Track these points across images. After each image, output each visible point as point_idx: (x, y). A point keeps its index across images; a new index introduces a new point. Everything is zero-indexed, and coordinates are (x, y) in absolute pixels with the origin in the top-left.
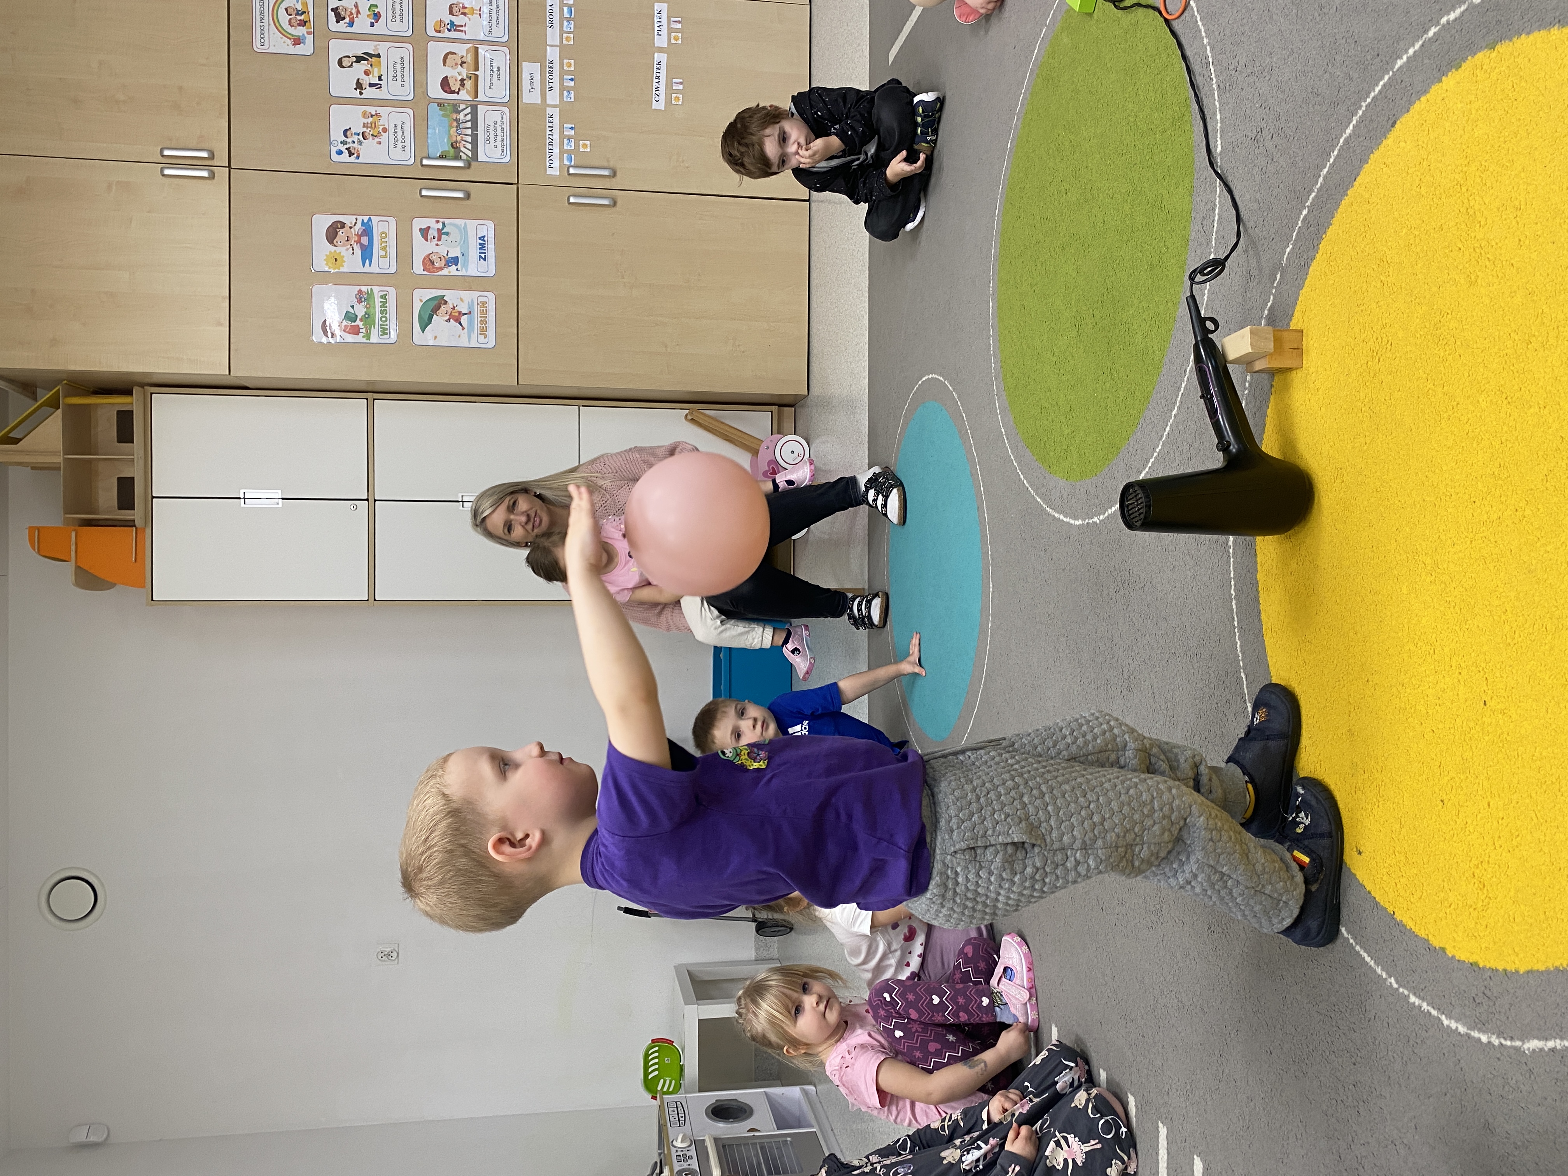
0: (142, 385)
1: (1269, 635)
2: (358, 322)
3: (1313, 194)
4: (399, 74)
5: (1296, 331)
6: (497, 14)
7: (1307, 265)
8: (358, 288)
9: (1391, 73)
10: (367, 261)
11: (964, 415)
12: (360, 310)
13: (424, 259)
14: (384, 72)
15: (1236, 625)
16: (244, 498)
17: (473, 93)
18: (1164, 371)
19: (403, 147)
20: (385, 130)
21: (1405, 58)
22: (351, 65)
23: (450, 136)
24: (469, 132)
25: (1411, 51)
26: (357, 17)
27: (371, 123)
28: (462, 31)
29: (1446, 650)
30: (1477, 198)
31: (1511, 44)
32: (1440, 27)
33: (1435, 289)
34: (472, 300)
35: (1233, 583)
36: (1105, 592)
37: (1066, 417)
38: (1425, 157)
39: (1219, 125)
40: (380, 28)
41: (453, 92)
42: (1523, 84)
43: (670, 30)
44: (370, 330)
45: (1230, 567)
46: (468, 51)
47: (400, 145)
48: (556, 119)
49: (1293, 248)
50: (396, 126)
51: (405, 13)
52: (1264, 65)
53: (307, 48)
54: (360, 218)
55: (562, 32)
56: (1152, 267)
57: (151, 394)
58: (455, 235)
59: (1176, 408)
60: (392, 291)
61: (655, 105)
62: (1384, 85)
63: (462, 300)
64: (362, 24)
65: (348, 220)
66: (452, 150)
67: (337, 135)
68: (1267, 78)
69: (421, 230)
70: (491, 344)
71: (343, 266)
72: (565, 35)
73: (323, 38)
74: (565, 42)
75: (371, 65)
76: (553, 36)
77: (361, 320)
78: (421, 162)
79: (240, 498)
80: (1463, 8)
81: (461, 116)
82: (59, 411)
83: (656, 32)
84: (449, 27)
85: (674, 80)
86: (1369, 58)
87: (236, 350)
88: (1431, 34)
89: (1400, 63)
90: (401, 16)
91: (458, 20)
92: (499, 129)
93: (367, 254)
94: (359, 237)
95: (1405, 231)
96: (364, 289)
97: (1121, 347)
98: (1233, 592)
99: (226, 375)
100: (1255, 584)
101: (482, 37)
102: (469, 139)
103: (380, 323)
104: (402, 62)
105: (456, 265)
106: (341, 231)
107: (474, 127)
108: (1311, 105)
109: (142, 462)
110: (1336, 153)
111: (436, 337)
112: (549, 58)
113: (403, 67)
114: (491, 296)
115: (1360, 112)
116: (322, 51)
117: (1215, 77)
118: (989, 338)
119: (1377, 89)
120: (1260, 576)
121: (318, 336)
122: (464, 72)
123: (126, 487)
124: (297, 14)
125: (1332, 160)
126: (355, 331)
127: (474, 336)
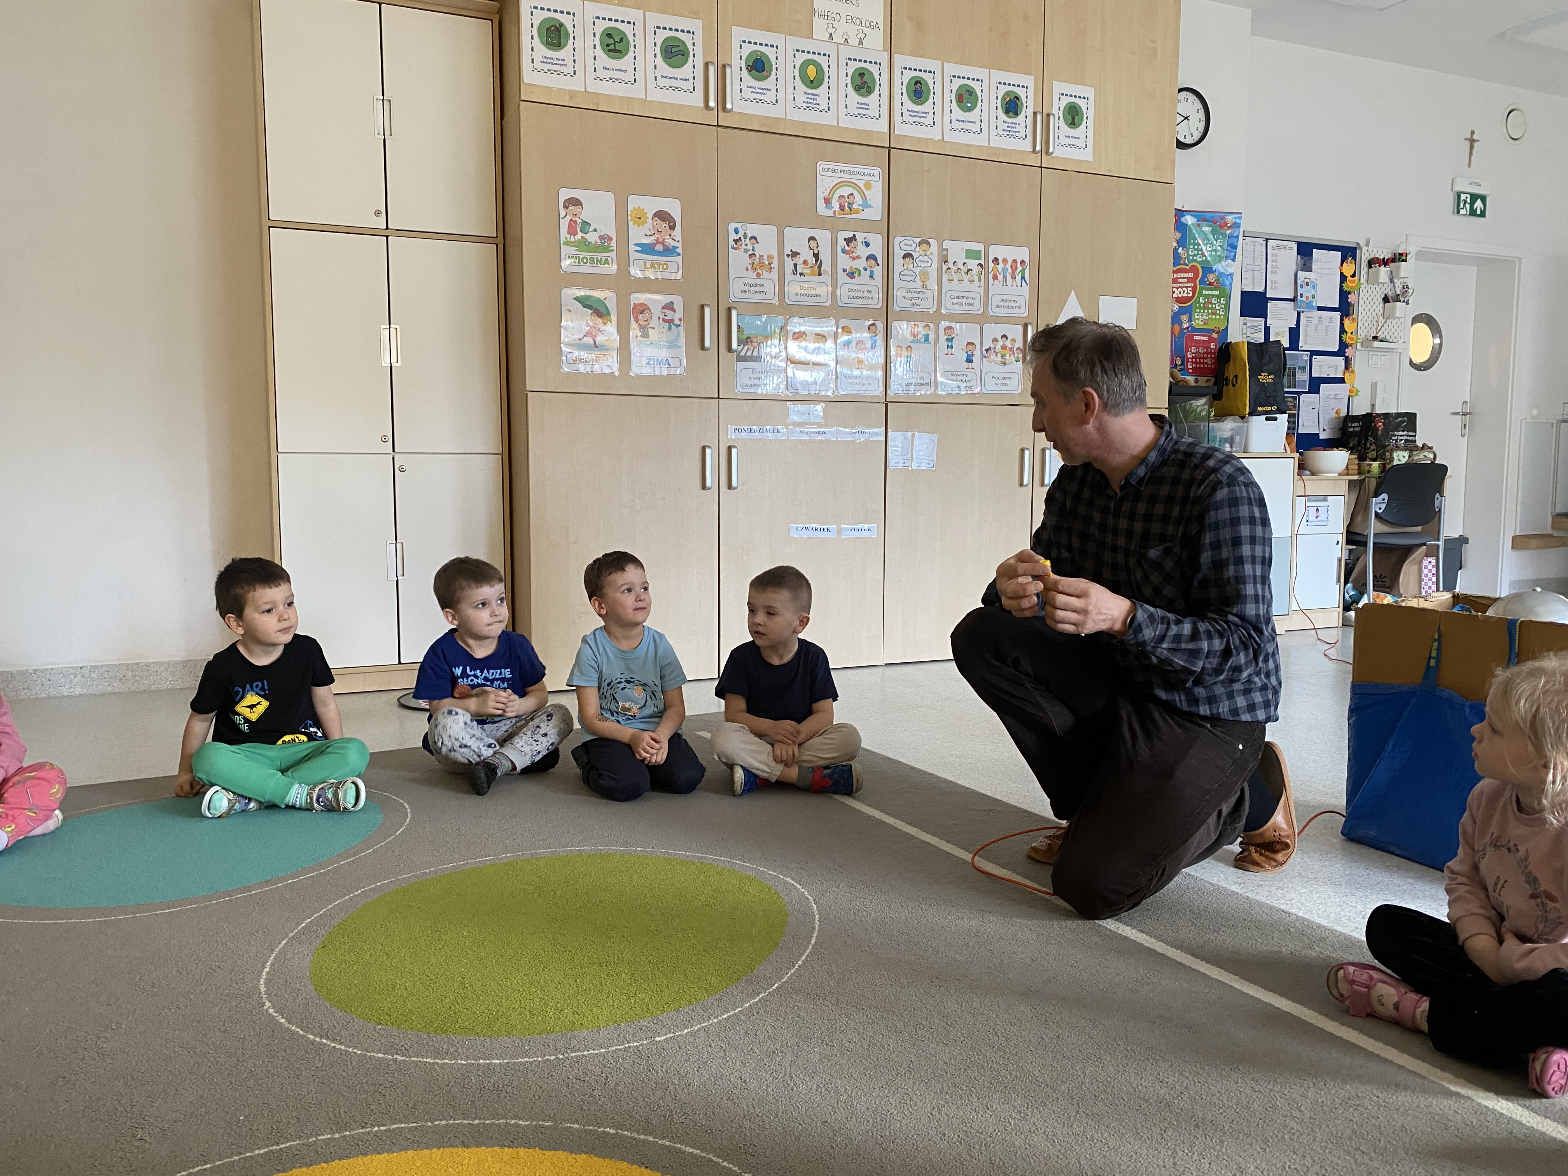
0: (500, 12)
4: (806, 292)
6: (859, 384)
8: (614, 238)
10: (640, 249)
13: (645, 305)
14: (807, 278)
16: (384, 99)
17: (794, 359)
19: (745, 292)
20: (758, 275)
22: (811, 249)
23: (755, 336)
26: (850, 257)
27: (764, 263)
28: (844, 351)
34: (607, 350)
40: (842, 277)
43: (856, 540)
47: (747, 288)
48: (776, 436)
50: (762, 286)
51: (854, 300)
53: (822, 209)
54: (679, 245)
57: (491, 20)
58: (670, 336)
60: (612, 270)
61: (793, 527)
64: (844, 262)
65: (678, 232)
66: (744, 337)
67: (752, 229)
69: (672, 303)
70: (566, 368)
71: (634, 224)
73: (831, 225)
75: (812, 267)
76: (845, 433)
78: (734, 307)
79: (384, 94)
83: (853, 527)
84: (846, 339)
87: (547, 110)
90: (852, 297)
91: (852, 347)
94: (663, 243)
96: (613, 243)
99: (517, 97)
101: (840, 370)
102: (755, 354)
103: (581, 257)
104: (817, 296)
105: (641, 336)
106: (667, 226)
111: (570, 311)
112: (827, 430)
113: (812, 296)
114: (614, 370)
116: (821, 223)
124: (849, 204)
127: (573, 350)
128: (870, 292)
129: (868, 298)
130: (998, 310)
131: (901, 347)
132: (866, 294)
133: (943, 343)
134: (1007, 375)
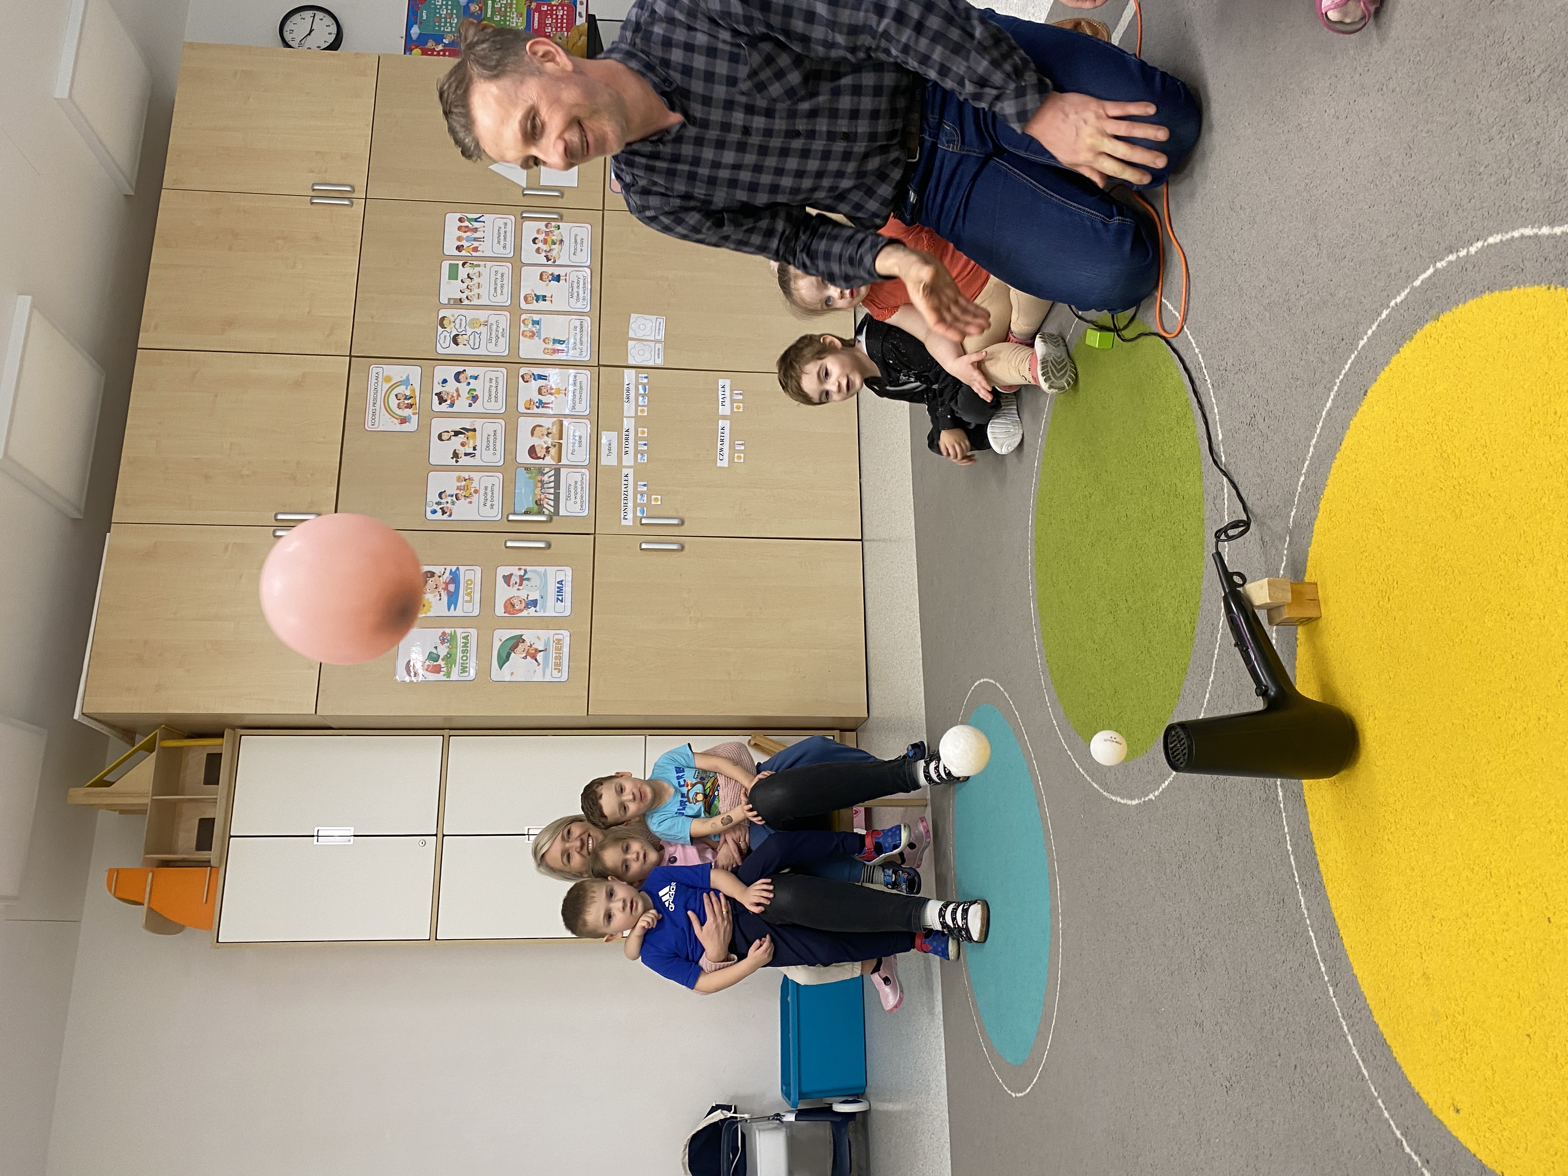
0: (234, 728)
1: (1331, 886)
2: (440, 662)
3: (1307, 463)
4: (491, 444)
5: (1310, 583)
6: (581, 393)
7: (1311, 524)
8: (442, 630)
9: (1356, 352)
10: (453, 606)
11: (1017, 713)
12: (443, 651)
13: (506, 602)
14: (478, 443)
15: (1297, 881)
16: (318, 836)
17: (556, 459)
18: (1197, 641)
19: (492, 505)
20: (476, 492)
21: (1365, 338)
22: (450, 438)
23: (535, 495)
24: (552, 491)
25: (1370, 332)
26: (457, 399)
27: (464, 486)
28: (549, 407)
29: (1502, 871)
30: (1447, 443)
31: (1451, 313)
32: (1390, 309)
33: (1426, 527)
34: (549, 639)
35: (1288, 838)
36: (1168, 870)
37: (1112, 700)
38: (1397, 416)
39: (1217, 417)
40: (477, 407)
41: (540, 458)
42: (1468, 343)
43: (733, 401)
44: (451, 668)
45: (1283, 822)
46: (553, 424)
47: (489, 503)
48: (631, 478)
49: (1297, 512)
50: (486, 488)
51: (500, 395)
52: (1249, 362)
53: (411, 426)
54: (449, 568)
55: (637, 405)
56: (1174, 548)
57: (241, 736)
58: (535, 581)
59: (1212, 675)
60: (473, 632)
61: (719, 464)
62: (1352, 363)
63: (538, 638)
64: (462, 405)
65: (437, 570)
66: (536, 507)
67: (433, 497)
68: (1253, 373)
69: (504, 576)
70: (564, 678)
71: (429, 611)
72: (640, 408)
73: (426, 418)
74: (639, 414)
75: (467, 438)
76: (629, 409)
77: (443, 660)
78: (508, 517)
79: (313, 836)
80: (1407, 291)
81: (546, 478)
82: (154, 753)
83: (720, 403)
84: (537, 404)
85: (737, 442)
86: (1335, 343)
87: (324, 691)
88: (1384, 316)
89: (1362, 343)
90: (496, 397)
91: (545, 399)
92: (579, 488)
93: (453, 599)
94: (447, 584)
95: (1391, 481)
96: (448, 631)
97: (1155, 625)
98: (1289, 848)
99: (312, 714)
100: (1309, 835)
101: (567, 412)
102: (552, 497)
103: (461, 661)
104: (495, 434)
105: (535, 607)
106: (431, 579)
107: (557, 486)
108: (1293, 389)
109: (224, 801)
110: (1321, 424)
111: (512, 674)
112: (625, 427)
113: (495, 438)
114: (566, 634)
115: (1336, 388)
116: (425, 428)
117: (1209, 378)
118: (1033, 637)
119: (1347, 367)
120: (1313, 827)
121: (401, 675)
122: (549, 441)
123: (206, 826)
124: (405, 399)
125: (1318, 431)
126: (437, 670)
127: (548, 672)
128: (491, 379)
129: (497, 382)
130: (508, 246)
131: (545, 349)
132: (494, 384)
133: (542, 305)
134: (573, 240)
